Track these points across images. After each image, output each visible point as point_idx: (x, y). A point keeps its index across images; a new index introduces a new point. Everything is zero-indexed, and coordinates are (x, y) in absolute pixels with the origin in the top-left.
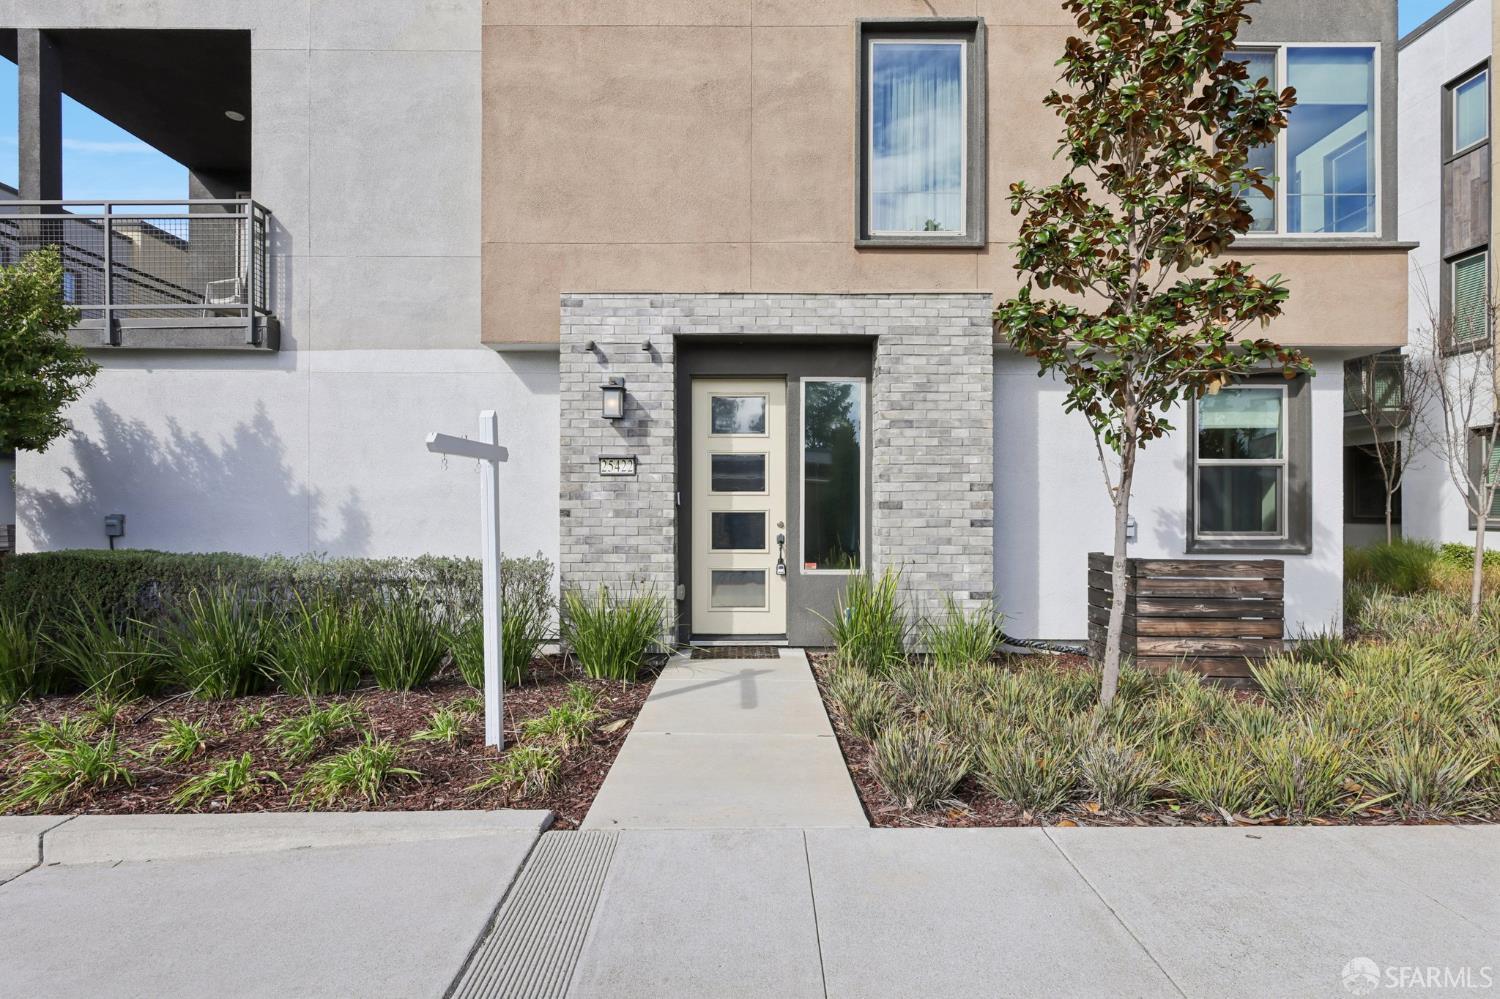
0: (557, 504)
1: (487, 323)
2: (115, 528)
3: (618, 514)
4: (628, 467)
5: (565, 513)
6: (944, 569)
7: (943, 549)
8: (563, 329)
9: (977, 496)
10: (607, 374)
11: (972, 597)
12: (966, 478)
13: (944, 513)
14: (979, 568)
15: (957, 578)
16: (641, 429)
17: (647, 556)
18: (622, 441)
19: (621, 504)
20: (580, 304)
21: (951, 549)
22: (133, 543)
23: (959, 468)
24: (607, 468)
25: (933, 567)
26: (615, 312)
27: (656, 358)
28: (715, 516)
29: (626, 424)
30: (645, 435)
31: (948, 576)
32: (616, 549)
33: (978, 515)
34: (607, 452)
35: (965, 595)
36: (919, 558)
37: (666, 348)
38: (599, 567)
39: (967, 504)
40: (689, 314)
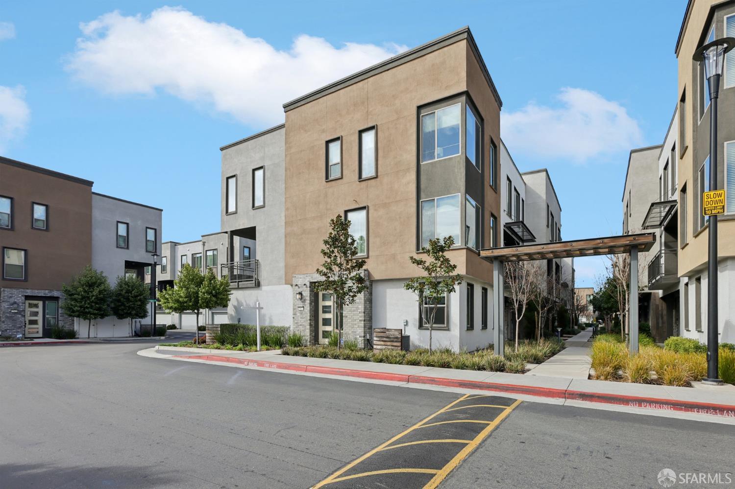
0: (293, 316)
1: (286, 280)
2: (239, 320)
3: (301, 318)
4: (302, 309)
5: (294, 318)
6: (355, 331)
7: (355, 326)
8: (293, 282)
9: (360, 315)
10: (300, 290)
11: (360, 337)
12: (359, 311)
13: (355, 318)
14: (361, 330)
15: (357, 333)
16: (304, 301)
17: (305, 326)
18: (302, 304)
19: (301, 316)
20: (295, 277)
21: (356, 326)
22: (242, 323)
23: (358, 308)
24: (299, 309)
25: (353, 330)
26: (301, 278)
27: (307, 287)
28: (323, 319)
29: (302, 300)
30: (305, 302)
31: (355, 332)
32: (301, 325)
33: (361, 319)
34: (300, 306)
35: (358, 336)
36: (350, 328)
37: (308, 284)
38: (298, 328)
39: (359, 317)
40: (312, 278)
